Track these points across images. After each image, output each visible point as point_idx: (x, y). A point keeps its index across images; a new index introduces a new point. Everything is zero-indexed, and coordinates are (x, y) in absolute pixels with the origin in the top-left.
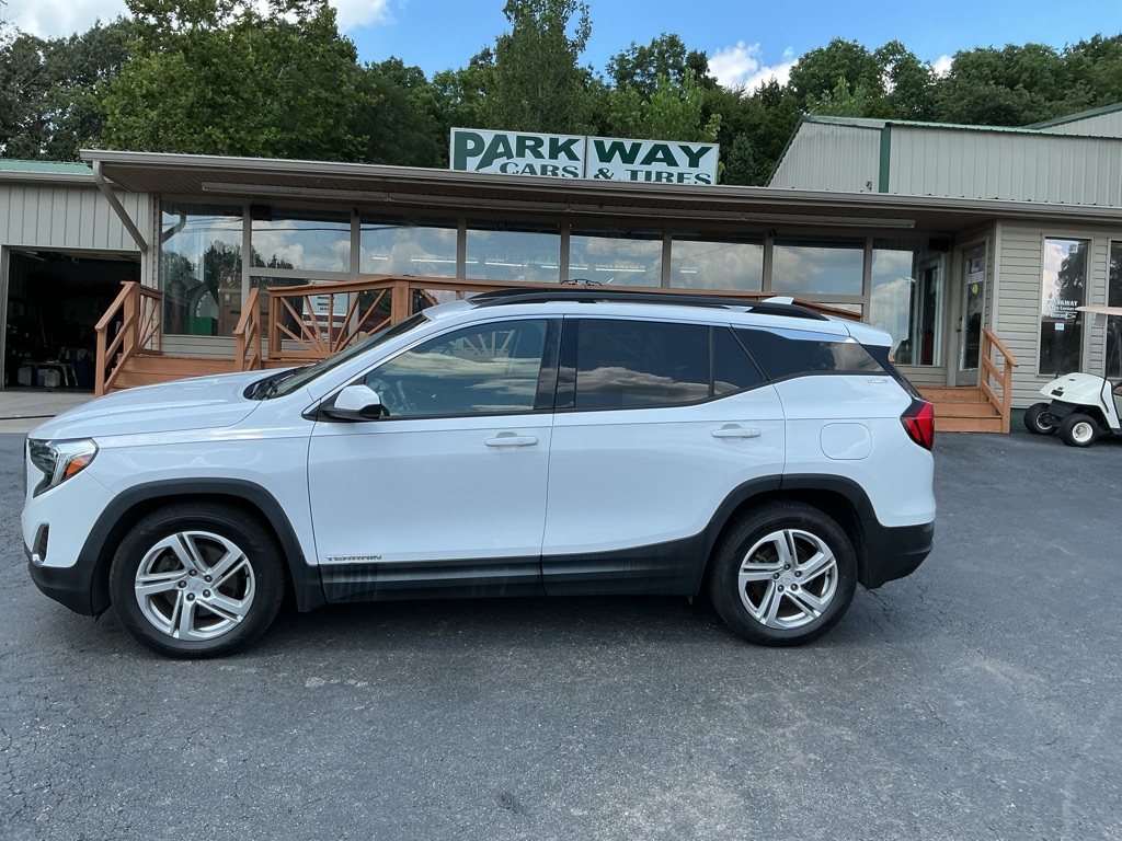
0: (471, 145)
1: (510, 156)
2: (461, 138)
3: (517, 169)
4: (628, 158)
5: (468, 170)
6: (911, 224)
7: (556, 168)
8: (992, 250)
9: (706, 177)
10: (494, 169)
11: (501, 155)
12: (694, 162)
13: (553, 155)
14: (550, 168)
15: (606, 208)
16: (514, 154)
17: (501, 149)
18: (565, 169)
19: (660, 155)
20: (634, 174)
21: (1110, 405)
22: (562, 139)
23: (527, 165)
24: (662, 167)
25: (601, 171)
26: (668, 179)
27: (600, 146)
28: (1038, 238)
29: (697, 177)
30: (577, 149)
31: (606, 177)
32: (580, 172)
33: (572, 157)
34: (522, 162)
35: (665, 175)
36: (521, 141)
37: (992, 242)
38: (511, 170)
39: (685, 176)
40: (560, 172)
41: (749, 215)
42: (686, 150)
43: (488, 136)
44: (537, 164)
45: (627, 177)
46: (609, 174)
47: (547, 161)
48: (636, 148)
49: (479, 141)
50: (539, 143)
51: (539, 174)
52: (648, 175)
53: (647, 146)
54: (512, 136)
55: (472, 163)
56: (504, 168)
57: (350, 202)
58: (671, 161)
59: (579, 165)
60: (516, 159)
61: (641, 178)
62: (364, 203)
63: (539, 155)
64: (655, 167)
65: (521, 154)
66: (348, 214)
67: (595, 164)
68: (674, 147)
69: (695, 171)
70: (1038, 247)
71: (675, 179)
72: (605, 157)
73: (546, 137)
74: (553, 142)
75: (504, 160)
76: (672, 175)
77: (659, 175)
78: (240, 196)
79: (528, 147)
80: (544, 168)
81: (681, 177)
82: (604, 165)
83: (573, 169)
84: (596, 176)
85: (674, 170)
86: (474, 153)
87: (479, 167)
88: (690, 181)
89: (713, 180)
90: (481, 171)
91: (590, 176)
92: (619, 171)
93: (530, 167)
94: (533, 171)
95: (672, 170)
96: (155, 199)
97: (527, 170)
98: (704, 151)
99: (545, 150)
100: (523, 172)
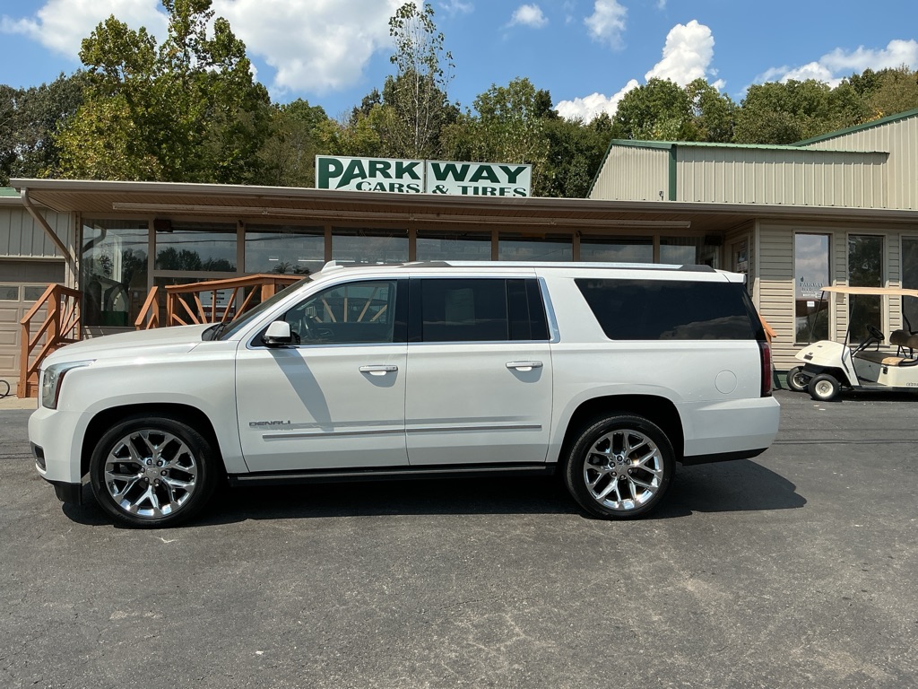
0: (332, 168)
2: (324, 164)
3: (370, 187)
4: (460, 177)
5: (329, 189)
6: (688, 224)
7: (401, 186)
8: (753, 244)
9: (522, 191)
11: (357, 176)
12: (512, 179)
14: (397, 186)
15: (442, 216)
17: (357, 171)
18: (408, 186)
19: (485, 174)
20: (465, 190)
21: (850, 367)
22: (406, 163)
23: (378, 184)
24: (487, 183)
25: (438, 187)
26: (492, 193)
28: (790, 234)
30: (418, 170)
31: (442, 192)
32: (421, 188)
33: (414, 176)
34: (374, 181)
35: (489, 190)
37: (753, 238)
38: (365, 188)
40: (405, 189)
41: (557, 220)
42: (506, 170)
43: (346, 162)
44: (386, 182)
45: (459, 192)
47: (394, 180)
48: (465, 169)
49: (339, 166)
50: (388, 166)
51: (388, 191)
52: (476, 190)
53: (474, 168)
54: (365, 162)
55: (333, 183)
56: (359, 186)
57: (236, 216)
58: (494, 179)
60: (369, 179)
62: (248, 217)
63: (387, 176)
64: (481, 184)
65: (373, 175)
66: (235, 225)
67: (433, 182)
69: (513, 186)
70: (789, 240)
71: (497, 193)
72: (441, 176)
73: (393, 162)
74: (399, 165)
75: (359, 180)
76: (495, 190)
78: (145, 213)
79: (379, 169)
81: (502, 191)
82: (440, 183)
83: (415, 187)
84: (434, 192)
86: (335, 175)
87: (339, 186)
92: (452, 188)
93: (381, 185)
94: (383, 188)
96: (77, 218)
97: (378, 187)
98: (520, 170)
100: (375, 189)
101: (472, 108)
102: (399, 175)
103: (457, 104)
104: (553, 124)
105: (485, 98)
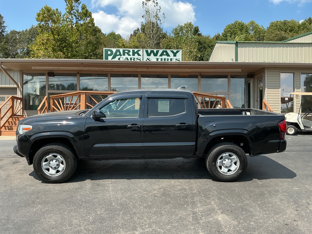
0: (109, 53)
1: (121, 55)
2: (106, 51)
3: (123, 59)
4: (155, 55)
5: (109, 60)
6: (240, 70)
7: (134, 58)
8: (264, 77)
9: (179, 59)
10: (116, 59)
11: (118, 55)
12: (175, 55)
13: (134, 55)
14: (133, 58)
15: (149, 69)
16: (122, 55)
17: (118, 54)
18: (137, 59)
19: (165, 53)
20: (157, 59)
21: (301, 122)
22: (136, 50)
23: (126, 58)
24: (166, 57)
25: (148, 59)
26: (167, 60)
27: (147, 52)
28: (278, 73)
29: (176, 59)
30: (140, 53)
31: (149, 60)
32: (141, 59)
33: (139, 55)
34: (124, 57)
35: (166, 59)
36: (124, 51)
37: (264, 75)
38: (121, 59)
39: (172, 59)
40: (136, 59)
41: (191, 70)
42: (172, 52)
43: (114, 50)
44: (129, 57)
45: (155, 60)
46: (150, 60)
47: (132, 56)
48: (158, 52)
49: (112, 52)
50: (129, 51)
51: (130, 60)
52: (162, 59)
53: (161, 51)
54: (121, 50)
55: (110, 58)
56: (119, 59)
57: (76, 70)
58: (168, 55)
59: (141, 57)
60: (122, 56)
61: (160, 60)
62: (80, 71)
63: (129, 55)
64: (164, 57)
65: (124, 55)
66: (76, 74)
67: (146, 57)
68: (169, 51)
69: (175, 58)
70: (278, 75)
71: (169, 60)
72: (149, 55)
73: (131, 50)
74: (133, 51)
75: (119, 57)
76: (169, 59)
77: (165, 59)
78: (45, 70)
79: (126, 53)
80: (131, 59)
81: (171, 60)
82: (148, 57)
83: (139, 59)
84: (146, 60)
85: (169, 58)
86: (110, 55)
87: (112, 59)
88: (174, 61)
89: (181, 60)
90: (112, 60)
91: (145, 60)
92: (153, 59)
93: (127, 58)
94: (128, 59)
95: (168, 57)
96: (21, 72)
97: (126, 59)
98: (178, 52)
99: (131, 53)
100: (125, 60)
101: (171, 33)
102: (133, 55)
103: (166, 32)
104: (199, 38)
105: (176, 30)
